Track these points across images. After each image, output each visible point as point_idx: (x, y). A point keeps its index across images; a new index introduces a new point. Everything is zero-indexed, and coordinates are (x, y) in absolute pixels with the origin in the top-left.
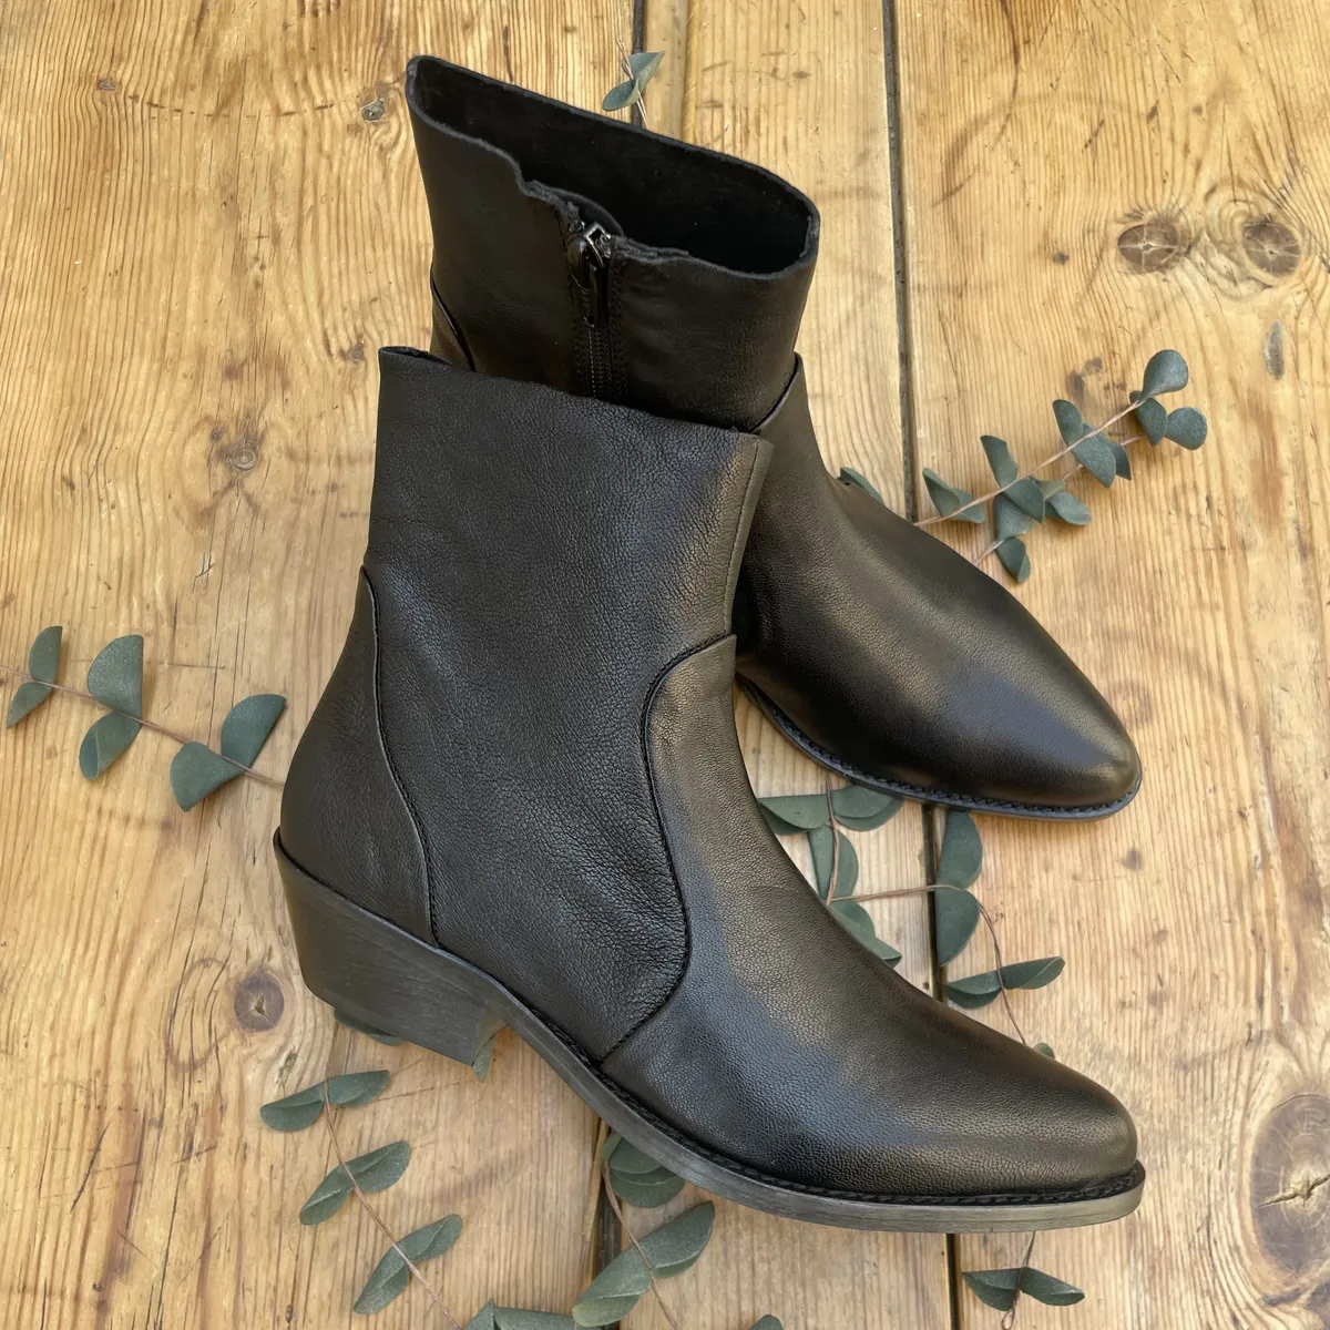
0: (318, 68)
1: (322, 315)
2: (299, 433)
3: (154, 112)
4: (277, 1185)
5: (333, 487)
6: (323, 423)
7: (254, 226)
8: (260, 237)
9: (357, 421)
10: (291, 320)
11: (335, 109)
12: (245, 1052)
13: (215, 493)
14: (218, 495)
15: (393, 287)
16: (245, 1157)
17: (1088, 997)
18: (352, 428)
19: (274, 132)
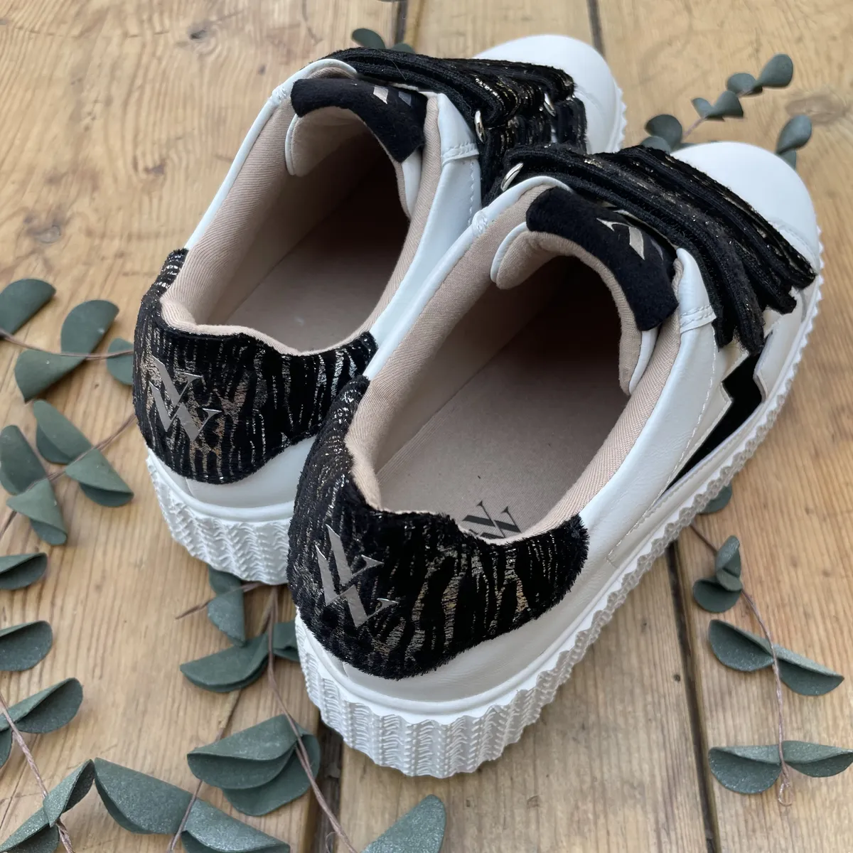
0: (161, 14)
1: (135, 145)
2: (99, 220)
3: (33, 35)
5: (121, 255)
6: (121, 213)
7: (93, 96)
8: (96, 102)
9: (150, 213)
10: (109, 151)
11: (169, 35)
13: (18, 258)
14: (19, 260)
15: (196, 132)
18: (145, 217)
19: (121, 45)
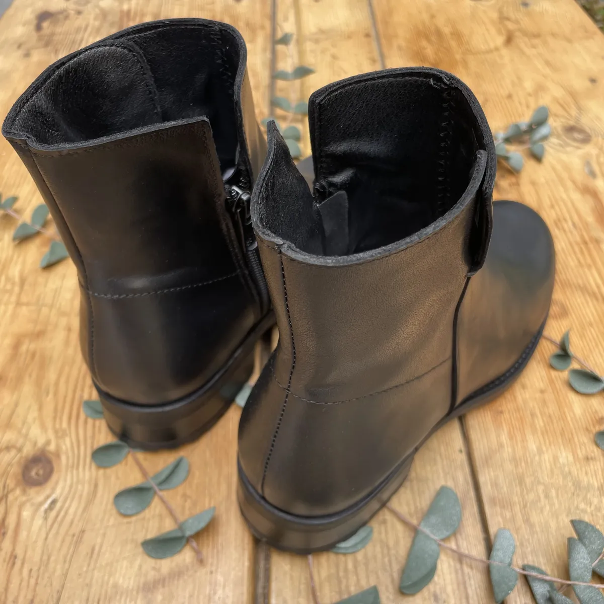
4: (33, 581)
12: (24, 499)
16: (14, 564)
17: (564, 454)
